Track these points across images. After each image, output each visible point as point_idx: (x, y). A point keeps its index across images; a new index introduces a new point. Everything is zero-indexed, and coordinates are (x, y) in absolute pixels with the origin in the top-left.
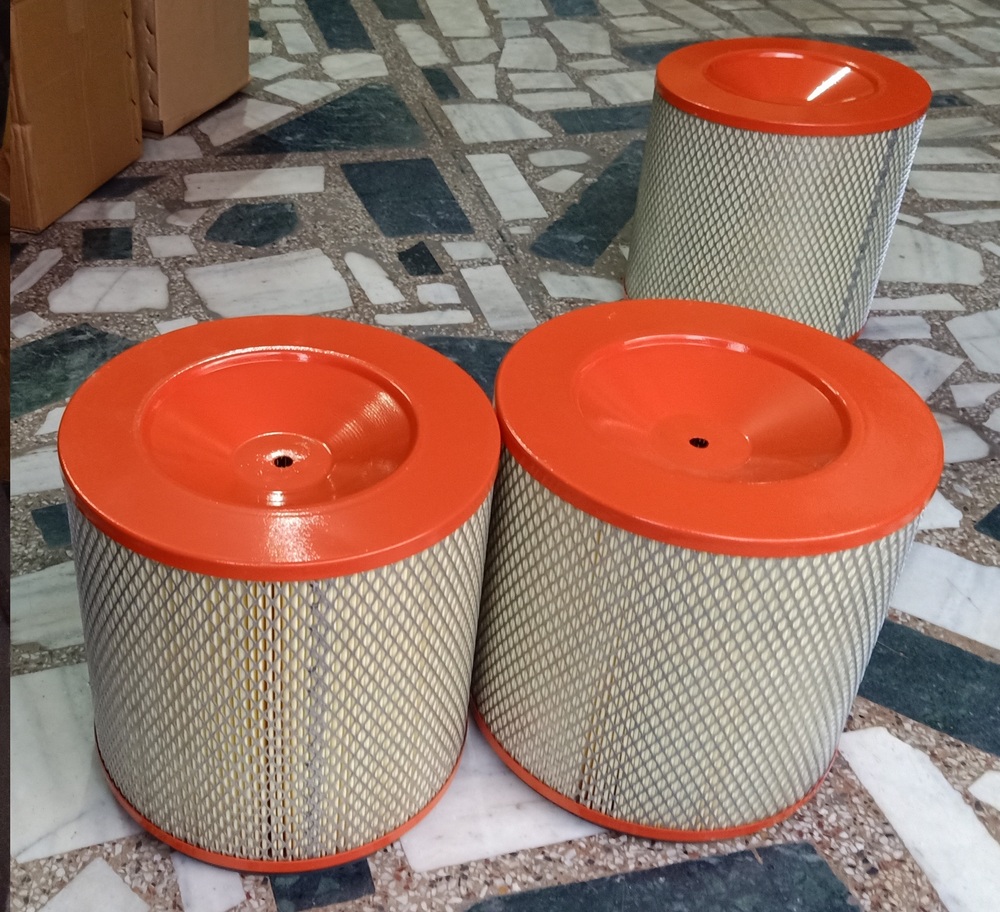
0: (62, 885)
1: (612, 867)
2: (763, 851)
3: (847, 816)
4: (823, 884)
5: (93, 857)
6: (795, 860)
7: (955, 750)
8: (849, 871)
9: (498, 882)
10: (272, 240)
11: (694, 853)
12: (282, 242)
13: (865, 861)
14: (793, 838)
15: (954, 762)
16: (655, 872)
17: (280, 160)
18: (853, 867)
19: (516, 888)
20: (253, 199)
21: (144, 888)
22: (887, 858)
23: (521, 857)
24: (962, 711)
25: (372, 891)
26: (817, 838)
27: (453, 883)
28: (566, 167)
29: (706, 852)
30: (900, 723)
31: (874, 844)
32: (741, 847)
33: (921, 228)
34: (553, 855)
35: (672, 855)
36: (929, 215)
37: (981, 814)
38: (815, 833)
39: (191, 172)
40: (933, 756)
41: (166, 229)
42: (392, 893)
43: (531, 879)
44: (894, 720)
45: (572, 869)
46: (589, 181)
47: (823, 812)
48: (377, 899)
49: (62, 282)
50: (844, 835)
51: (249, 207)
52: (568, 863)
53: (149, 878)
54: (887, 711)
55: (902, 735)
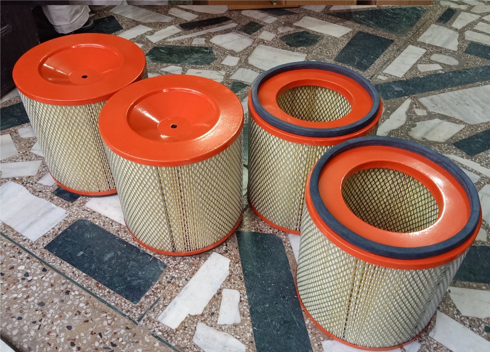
0: (30, 160)
1: (120, 235)
2: (155, 259)
3: (185, 268)
4: (154, 275)
5: (42, 159)
6: (158, 266)
7: (239, 279)
8: (164, 278)
9: (96, 220)
10: (297, 46)
11: (140, 247)
12: (299, 49)
13: (171, 279)
14: (165, 262)
15: (233, 281)
16: (127, 243)
18: (167, 278)
19: (97, 224)
20: (313, 31)
21: (40, 171)
22: (177, 283)
23: (107, 219)
24: (258, 274)
25: (72, 202)
26: (170, 266)
27: (88, 213)
28: (440, 64)
29: (143, 249)
30: (237, 263)
31: (179, 278)
32: (152, 254)
34: (113, 224)
35: (135, 244)
37: (216, 296)
38: (172, 265)
39: (309, 15)
40: (230, 276)
42: (75, 206)
43: (102, 224)
44: (237, 261)
45: (112, 230)
47: (182, 263)
48: (71, 204)
50: (177, 271)
51: (308, 33)
52: (114, 228)
53: (43, 170)
54: (239, 258)
55: (232, 266)
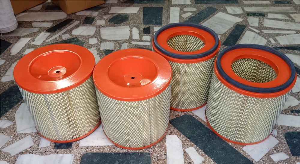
0: (22, 138)
1: (113, 151)
2: (141, 153)
3: (160, 150)
4: (148, 160)
5: (29, 134)
6: (145, 156)
7: (188, 142)
8: (154, 159)
9: (92, 150)
10: (121, 23)
11: (129, 151)
12: (122, 24)
13: (158, 158)
14: (147, 152)
15: (186, 144)
16: (120, 153)
17: (132, 5)
18: (155, 159)
19: (95, 152)
20: (122, 14)
21: (35, 141)
22: (162, 158)
23: (99, 147)
24: (194, 135)
26: (152, 153)
27: (85, 149)
28: (190, 12)
29: (131, 151)
30: (181, 135)
31: (161, 156)
32: (137, 152)
33: (258, 34)
34: (104, 148)
35: (125, 151)
36: (262, 31)
37: (185, 154)
38: (152, 152)
39: (113, 6)
40: (183, 142)
41: (102, 18)
42: (74, 149)
43: (98, 151)
44: (180, 134)
45: (106, 150)
46: (193, 15)
47: (156, 148)
48: (71, 149)
49: (76, 28)
50: (157, 153)
51: (120, 15)
52: (106, 149)
54: (180, 132)
55: (179, 137)
